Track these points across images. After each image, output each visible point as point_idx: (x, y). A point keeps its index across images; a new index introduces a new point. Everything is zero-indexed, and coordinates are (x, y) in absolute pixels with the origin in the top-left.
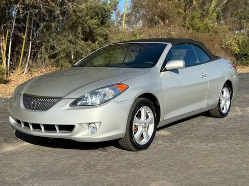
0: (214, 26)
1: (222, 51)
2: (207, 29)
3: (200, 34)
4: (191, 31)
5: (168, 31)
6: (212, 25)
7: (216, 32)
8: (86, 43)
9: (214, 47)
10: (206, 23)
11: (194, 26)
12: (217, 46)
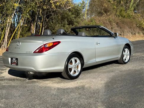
1: (138, 28)
2: (129, 16)
3: (125, 19)
4: (120, 18)
5: (109, 18)
6: (132, 14)
7: (134, 18)
8: (69, 26)
9: (133, 26)
10: (128, 13)
11: (122, 15)
12: (134, 25)
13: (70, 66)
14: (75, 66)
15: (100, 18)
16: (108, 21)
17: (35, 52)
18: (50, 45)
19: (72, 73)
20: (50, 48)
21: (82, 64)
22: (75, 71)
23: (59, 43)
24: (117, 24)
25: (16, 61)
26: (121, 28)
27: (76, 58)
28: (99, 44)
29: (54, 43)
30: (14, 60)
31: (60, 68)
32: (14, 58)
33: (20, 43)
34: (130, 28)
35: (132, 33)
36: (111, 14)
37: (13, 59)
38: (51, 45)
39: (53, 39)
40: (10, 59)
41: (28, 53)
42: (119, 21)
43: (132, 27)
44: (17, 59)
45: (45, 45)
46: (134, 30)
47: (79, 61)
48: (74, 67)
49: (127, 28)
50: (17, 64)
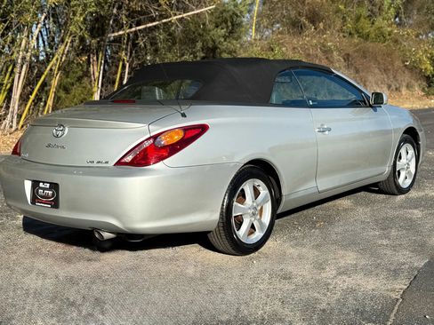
0: (392, 31)
1: (406, 72)
2: (381, 36)
3: (372, 45)
4: (356, 40)
5: (322, 41)
6: (389, 29)
7: (396, 41)
9: (393, 65)
10: (380, 25)
11: (361, 31)
12: (398, 63)
13: (238, 209)
14: (255, 209)
15: (295, 41)
16: (321, 49)
17: (119, 163)
18: (171, 137)
19: (242, 233)
20: (173, 149)
21: (276, 201)
22: (253, 227)
23: (203, 129)
24: (347, 57)
25: (50, 192)
26: (357, 71)
27: (258, 182)
28: (327, 132)
29: (186, 129)
30: (44, 189)
31: (208, 217)
32: (44, 182)
33: (67, 129)
34: (386, 70)
35: (389, 87)
36: (330, 27)
37: (41, 185)
38: (177, 138)
39: (184, 115)
40: (28, 185)
41: (95, 165)
42: (351, 50)
43: (390, 67)
44: (54, 186)
45: (155, 137)
46: (394, 77)
47: (267, 191)
48: (250, 212)
49: (377, 71)
50: (55, 204)
